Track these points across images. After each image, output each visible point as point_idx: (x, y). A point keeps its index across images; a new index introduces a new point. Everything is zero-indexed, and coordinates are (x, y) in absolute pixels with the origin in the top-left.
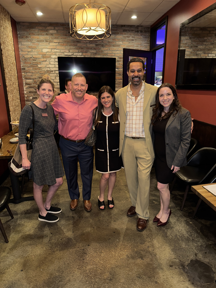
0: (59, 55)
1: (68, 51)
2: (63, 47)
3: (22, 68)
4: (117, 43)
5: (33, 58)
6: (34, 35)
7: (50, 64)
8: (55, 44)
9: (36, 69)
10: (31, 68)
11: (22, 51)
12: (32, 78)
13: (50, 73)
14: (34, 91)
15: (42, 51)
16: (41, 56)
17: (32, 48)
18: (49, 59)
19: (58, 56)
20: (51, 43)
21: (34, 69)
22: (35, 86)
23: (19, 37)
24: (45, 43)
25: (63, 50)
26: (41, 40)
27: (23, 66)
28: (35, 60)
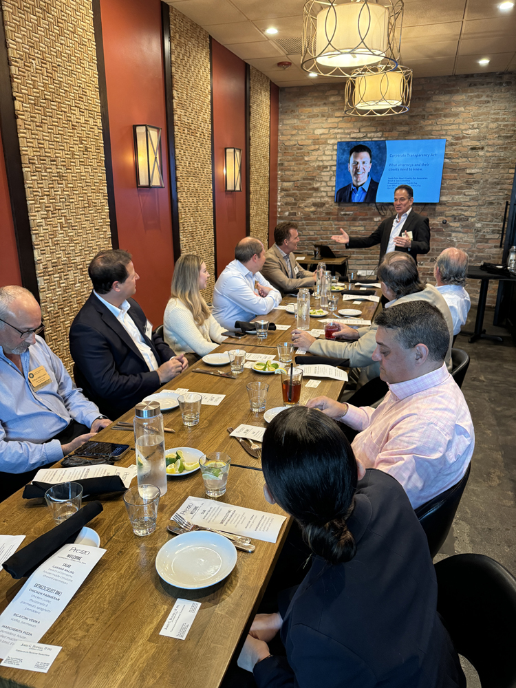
0: (341, 138)
1: (358, 131)
2: (349, 125)
3: (279, 162)
4: (454, 109)
5: (297, 146)
6: (305, 106)
7: (324, 154)
8: (336, 120)
9: (300, 164)
10: (293, 163)
11: (282, 134)
12: (293, 179)
13: (322, 171)
14: (293, 201)
15: (314, 133)
16: (311, 141)
17: (299, 129)
18: (324, 146)
19: (340, 140)
20: (329, 119)
21: (297, 164)
22: (295, 193)
23: (281, 112)
24: (319, 120)
25: (349, 129)
26: (314, 115)
27: (280, 160)
28: (301, 149)
